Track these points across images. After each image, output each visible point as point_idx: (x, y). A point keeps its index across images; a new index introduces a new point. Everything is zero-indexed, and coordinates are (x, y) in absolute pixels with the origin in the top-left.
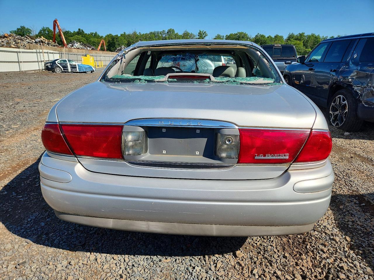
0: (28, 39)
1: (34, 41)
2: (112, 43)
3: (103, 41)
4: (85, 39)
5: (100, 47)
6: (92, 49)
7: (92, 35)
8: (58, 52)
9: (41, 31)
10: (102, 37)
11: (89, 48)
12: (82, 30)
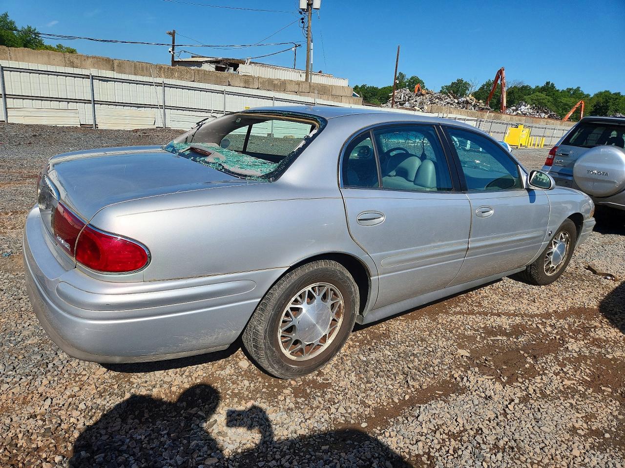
0: (450, 98)
1: (456, 101)
2: (603, 106)
3: (581, 103)
4: (551, 99)
5: (572, 113)
6: (549, 117)
7: (569, 92)
8: (476, 119)
9: (484, 86)
10: (588, 95)
11: (543, 115)
12: (553, 85)
